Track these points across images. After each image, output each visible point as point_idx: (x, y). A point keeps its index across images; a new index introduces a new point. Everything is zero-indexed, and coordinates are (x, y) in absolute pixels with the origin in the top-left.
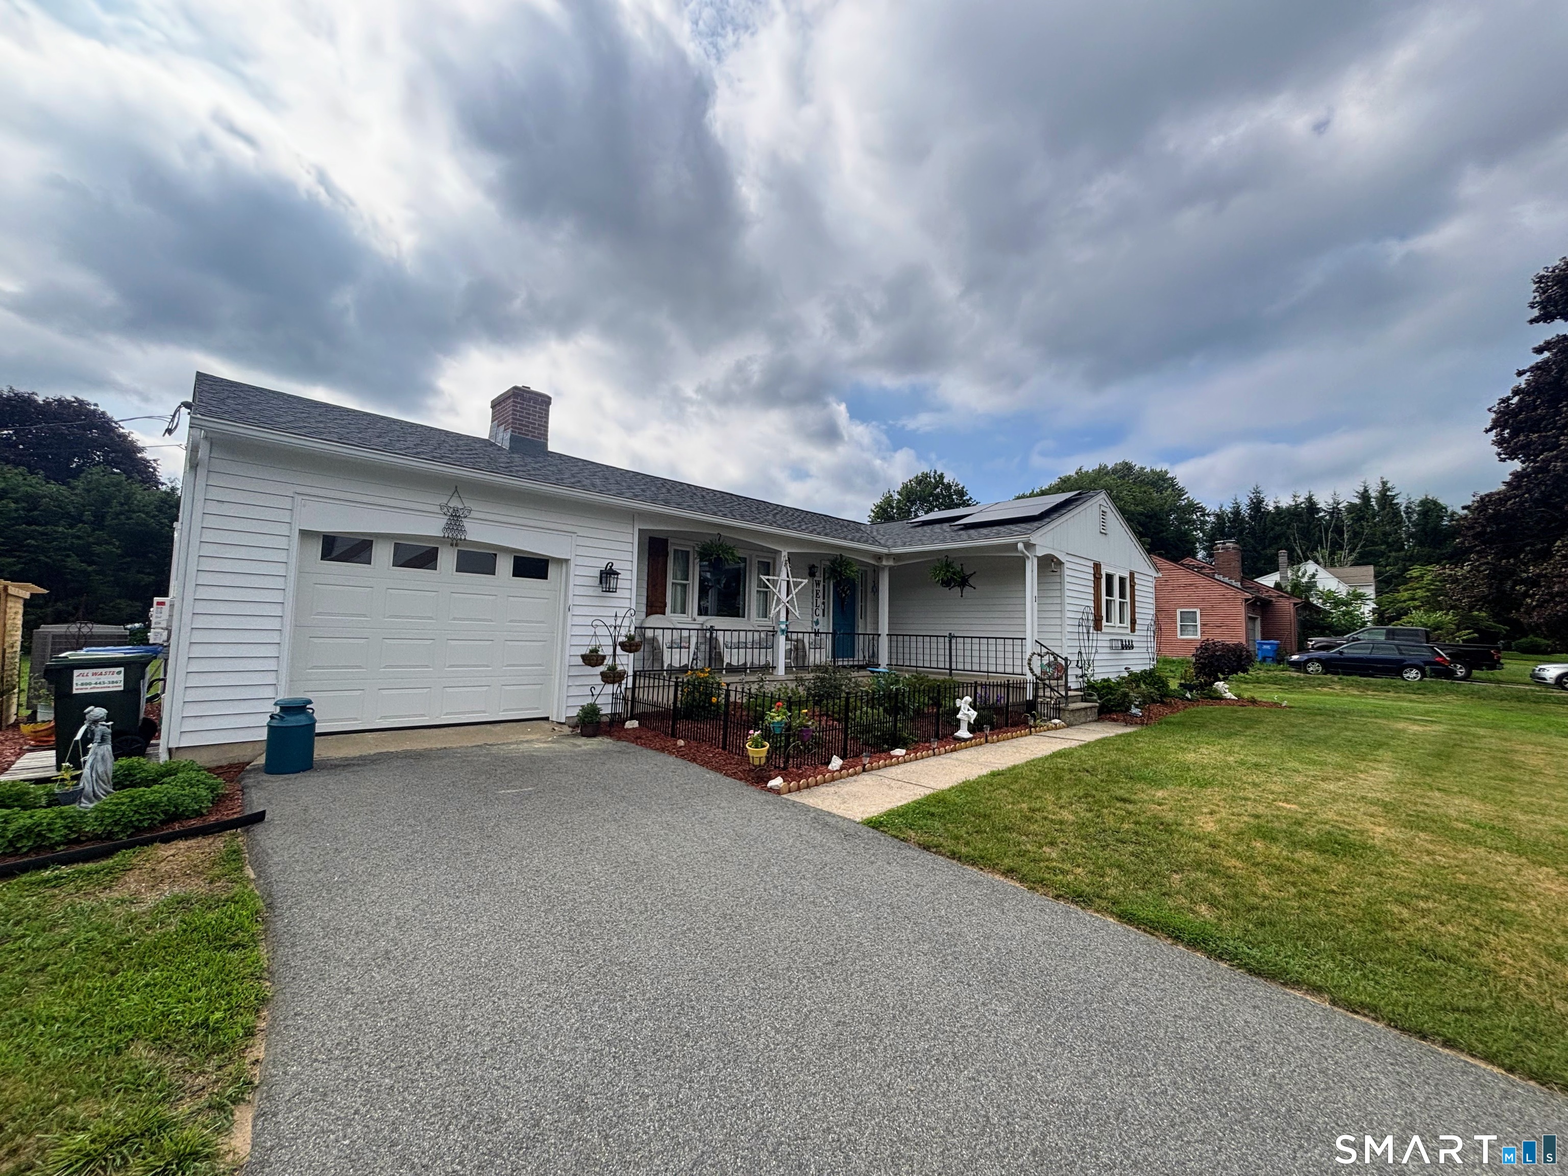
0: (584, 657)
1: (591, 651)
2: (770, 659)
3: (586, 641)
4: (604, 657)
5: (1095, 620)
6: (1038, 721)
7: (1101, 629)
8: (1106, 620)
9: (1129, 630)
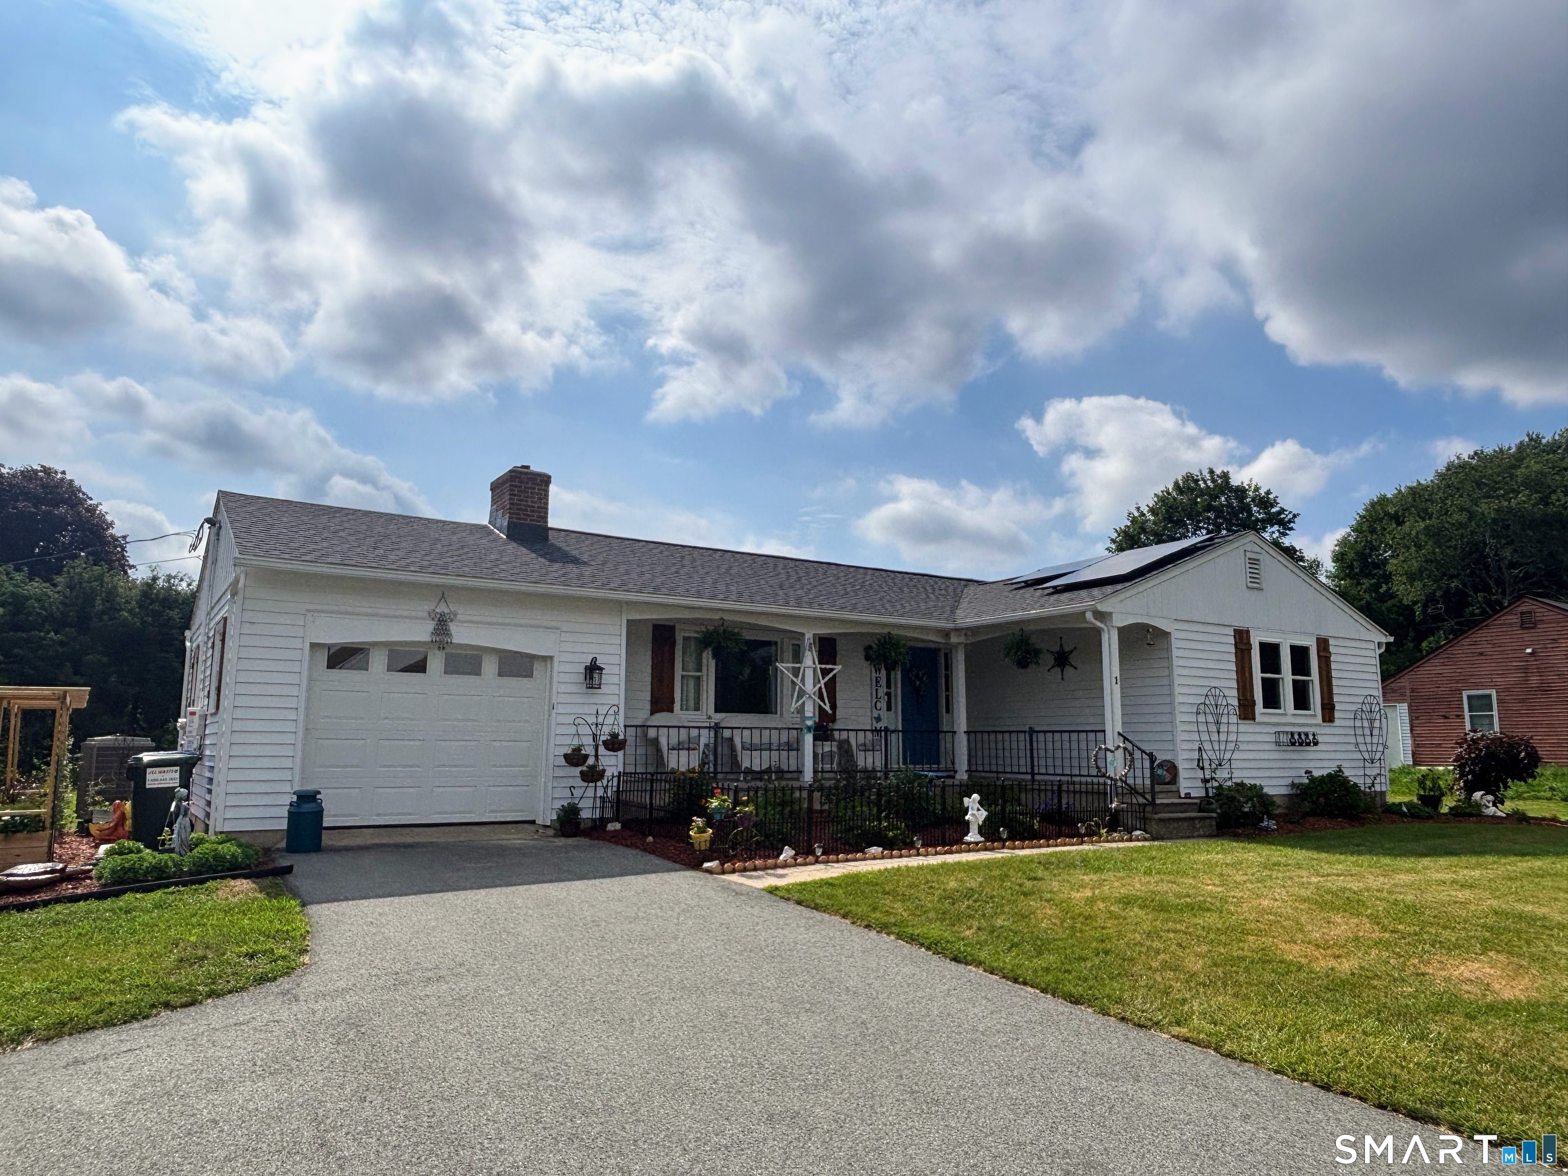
0: (566, 756)
1: (574, 750)
2: (793, 762)
3: (568, 741)
4: (586, 757)
5: (1240, 705)
6: (1103, 831)
7: (1254, 719)
8: (1266, 705)
9: (1319, 719)
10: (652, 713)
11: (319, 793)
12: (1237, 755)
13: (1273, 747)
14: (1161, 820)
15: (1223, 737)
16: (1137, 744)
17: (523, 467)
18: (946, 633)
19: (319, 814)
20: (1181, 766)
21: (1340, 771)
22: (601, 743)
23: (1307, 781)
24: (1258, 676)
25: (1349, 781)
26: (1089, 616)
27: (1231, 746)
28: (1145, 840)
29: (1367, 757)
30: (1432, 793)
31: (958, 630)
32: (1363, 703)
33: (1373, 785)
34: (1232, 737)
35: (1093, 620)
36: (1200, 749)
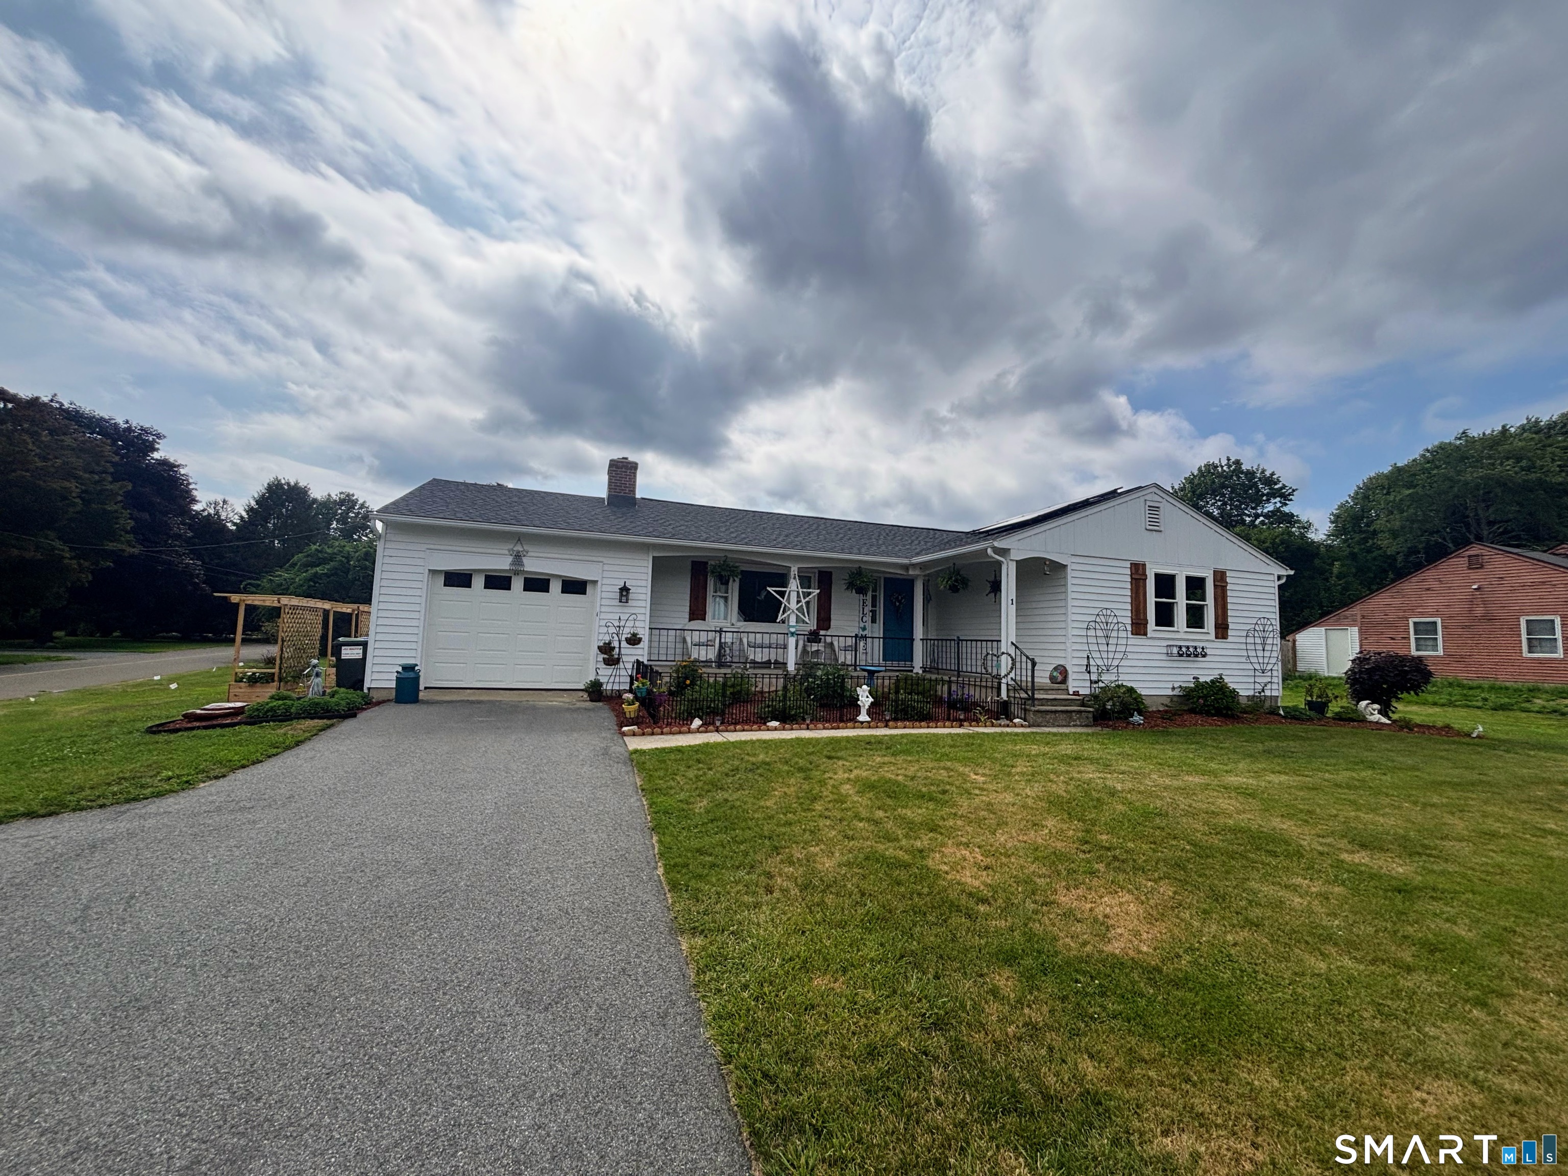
0: (598, 647)
1: (605, 643)
2: (783, 657)
3: (603, 637)
4: (612, 648)
5: (1132, 624)
6: (984, 718)
7: (1145, 634)
8: (1158, 624)
9: (1212, 636)
10: (690, 620)
11: (417, 665)
12: (1123, 663)
13: (1164, 657)
14: (1038, 711)
15: (1112, 648)
16: (1025, 651)
17: (624, 459)
18: (906, 567)
19: (417, 679)
20: (1071, 669)
21: (1221, 678)
23: (1193, 685)
24: (1151, 600)
25: (1228, 688)
26: (989, 551)
27: (1120, 656)
28: (1022, 726)
29: (1257, 667)
30: (1320, 700)
32: (1257, 624)
33: (1263, 691)
34: (1121, 648)
35: (995, 556)
36: (1088, 657)
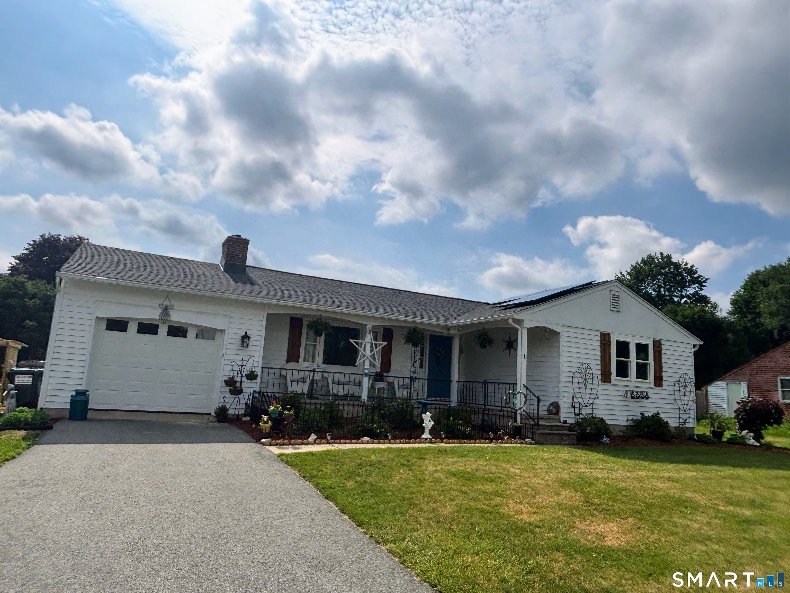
0: (226, 382)
1: (230, 378)
2: (357, 392)
3: (227, 373)
4: (235, 382)
5: (602, 374)
6: (506, 438)
7: (610, 382)
8: (617, 376)
9: (652, 385)
10: (288, 361)
11: (87, 391)
12: (597, 401)
13: (622, 398)
14: (541, 434)
15: (588, 391)
16: (533, 391)
17: (237, 235)
18: (449, 329)
19: (86, 402)
20: (562, 405)
21: (659, 414)
22: (244, 375)
23: (640, 418)
24: (614, 359)
25: (663, 420)
26: (510, 321)
27: (593, 396)
28: (531, 444)
29: (682, 407)
30: (719, 430)
31: (454, 327)
32: (680, 377)
33: (685, 423)
34: (594, 392)
35: (513, 324)
36: (573, 397)
